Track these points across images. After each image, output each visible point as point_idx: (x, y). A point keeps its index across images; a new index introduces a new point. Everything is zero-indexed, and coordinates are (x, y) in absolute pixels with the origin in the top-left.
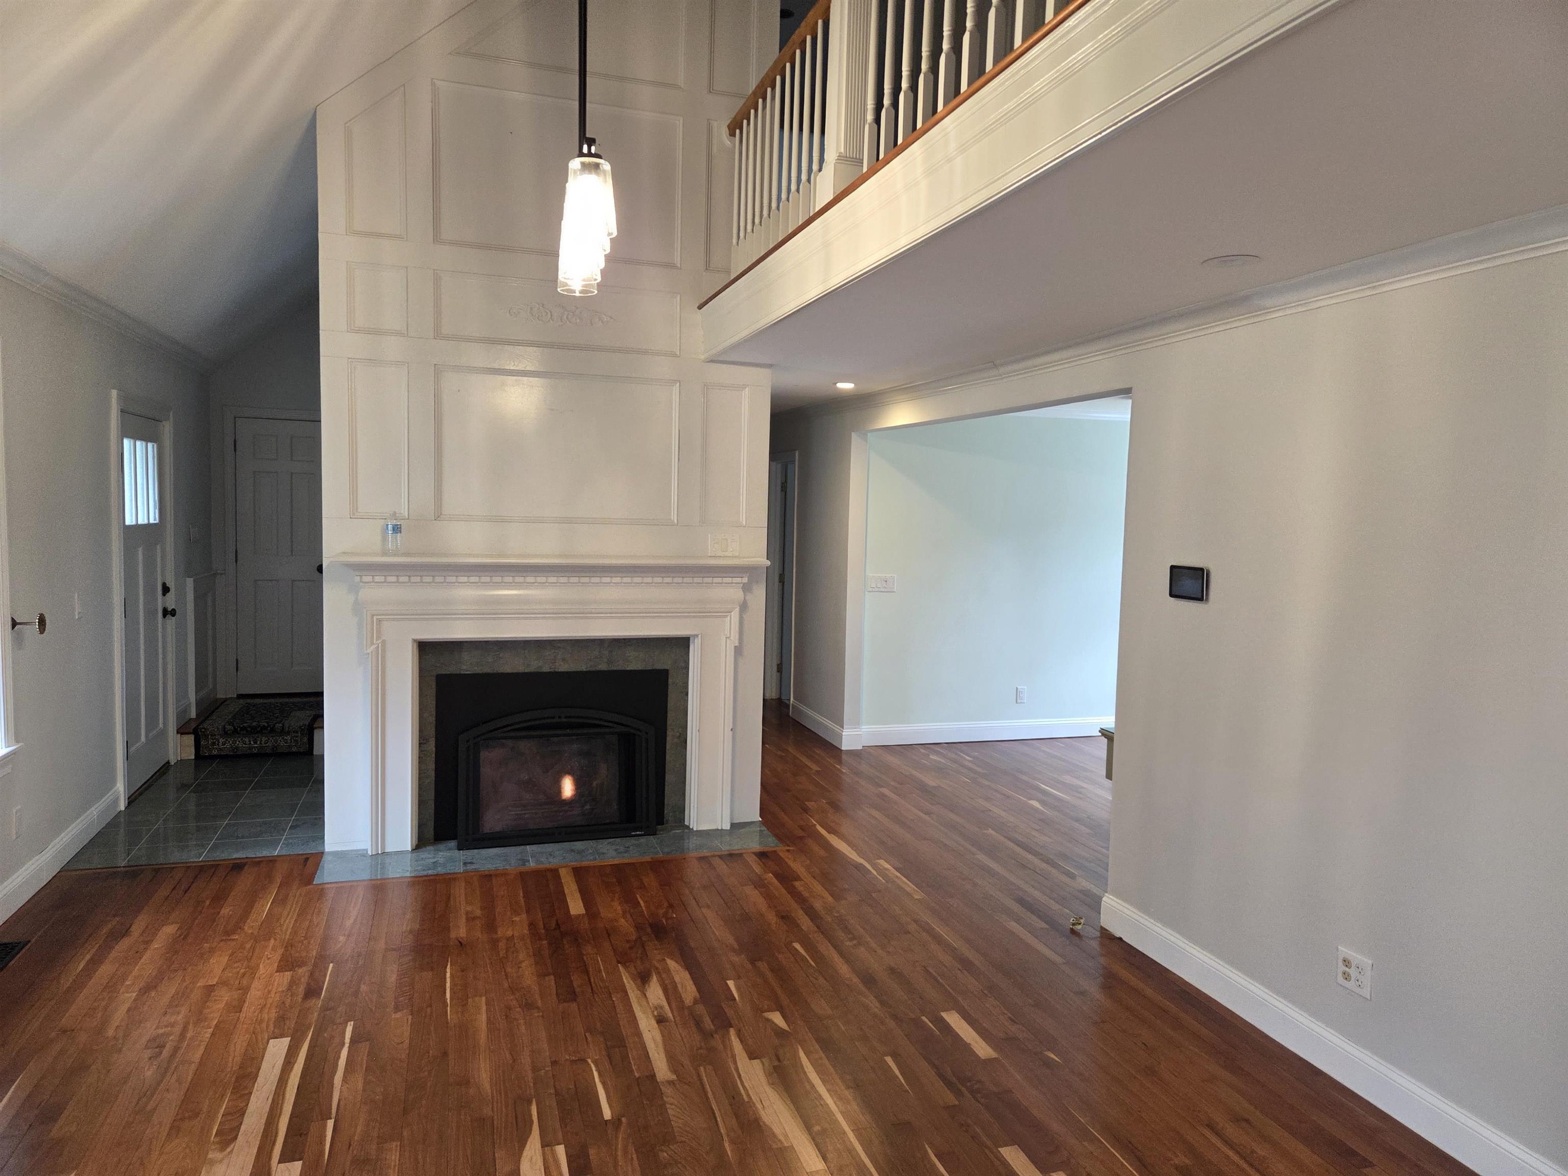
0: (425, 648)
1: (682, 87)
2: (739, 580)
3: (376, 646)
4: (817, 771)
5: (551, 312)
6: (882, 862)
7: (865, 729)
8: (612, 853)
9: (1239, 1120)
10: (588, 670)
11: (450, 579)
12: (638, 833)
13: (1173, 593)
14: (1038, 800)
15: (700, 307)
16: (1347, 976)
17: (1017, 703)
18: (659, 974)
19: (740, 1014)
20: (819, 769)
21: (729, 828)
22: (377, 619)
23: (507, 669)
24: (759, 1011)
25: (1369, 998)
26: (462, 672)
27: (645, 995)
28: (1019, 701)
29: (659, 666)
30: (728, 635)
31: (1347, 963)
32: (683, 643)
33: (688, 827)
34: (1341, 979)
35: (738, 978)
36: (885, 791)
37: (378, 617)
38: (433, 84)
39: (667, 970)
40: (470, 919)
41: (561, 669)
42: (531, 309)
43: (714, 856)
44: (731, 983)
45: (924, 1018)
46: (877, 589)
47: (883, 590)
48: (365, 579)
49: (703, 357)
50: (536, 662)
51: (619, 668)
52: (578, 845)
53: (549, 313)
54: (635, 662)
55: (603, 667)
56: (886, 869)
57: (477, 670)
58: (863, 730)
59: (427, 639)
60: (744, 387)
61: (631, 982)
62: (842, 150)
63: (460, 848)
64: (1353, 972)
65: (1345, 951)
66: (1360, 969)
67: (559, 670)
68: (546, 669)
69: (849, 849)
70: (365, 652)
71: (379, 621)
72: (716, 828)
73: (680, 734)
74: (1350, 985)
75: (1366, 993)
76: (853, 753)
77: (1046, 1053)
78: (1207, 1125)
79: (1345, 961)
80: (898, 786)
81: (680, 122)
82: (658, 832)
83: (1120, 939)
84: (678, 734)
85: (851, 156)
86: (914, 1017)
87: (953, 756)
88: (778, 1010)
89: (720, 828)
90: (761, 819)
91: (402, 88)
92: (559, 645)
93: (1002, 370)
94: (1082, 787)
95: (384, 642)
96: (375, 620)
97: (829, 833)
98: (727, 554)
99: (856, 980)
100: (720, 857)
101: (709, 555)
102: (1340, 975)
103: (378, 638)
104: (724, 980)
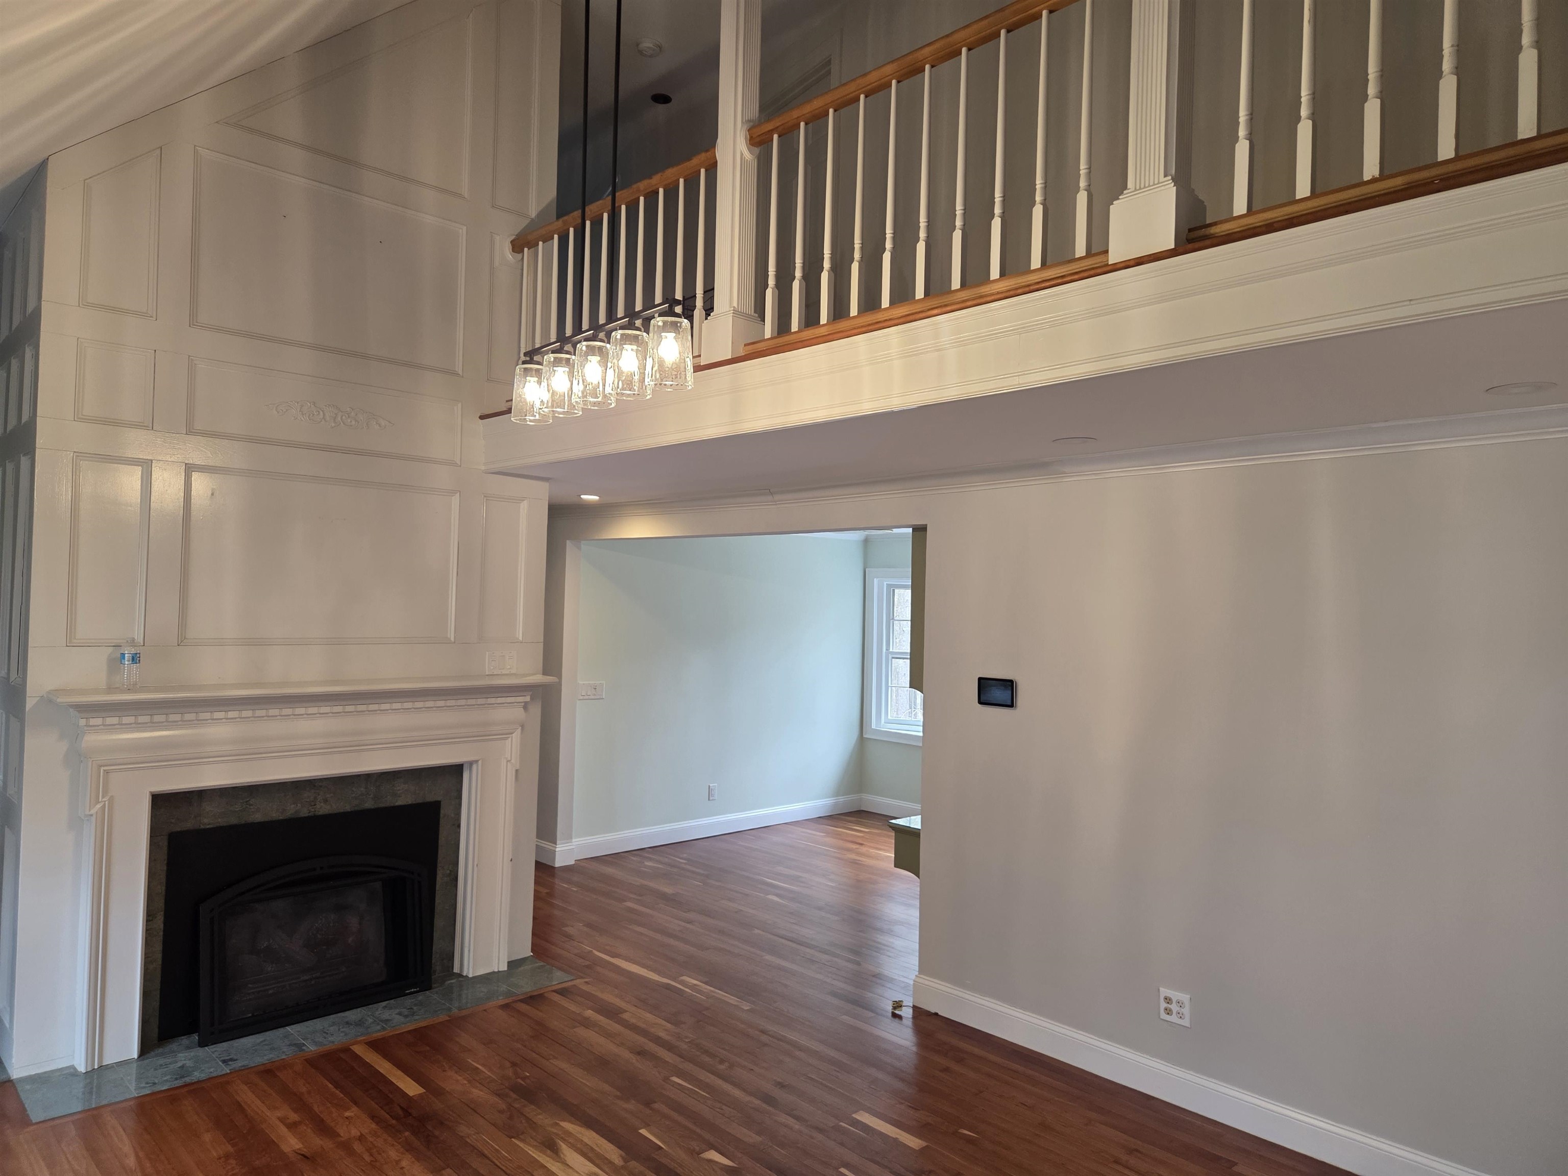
0: (160, 801)
1: (466, 197)
2: (521, 699)
3: (102, 803)
4: (547, 893)
5: (322, 411)
6: (684, 978)
7: (577, 842)
8: (398, 1019)
9: (1131, 1151)
10: (352, 810)
11: (203, 716)
12: (413, 990)
13: (981, 701)
14: (774, 895)
15: (482, 417)
16: (1168, 1012)
17: (709, 800)
18: (564, 1140)
19: (679, 1161)
20: (548, 891)
21: (506, 969)
22: (104, 770)
23: (258, 817)
24: (695, 1154)
25: (1190, 1027)
26: (202, 827)
27: (568, 1165)
28: (711, 798)
29: (430, 798)
30: (509, 759)
31: (1168, 1000)
32: (457, 771)
33: (460, 975)
34: (1164, 1016)
35: (647, 1125)
36: (629, 904)
37: (106, 768)
38: (196, 152)
39: (569, 1134)
40: (292, 1126)
41: (321, 812)
42: (302, 406)
43: (516, 1001)
44: (643, 1132)
45: (841, 1123)
46: (587, 697)
47: (593, 697)
48: (93, 722)
49: (483, 468)
50: (293, 806)
51: (388, 804)
52: (352, 1015)
53: (321, 413)
54: (404, 796)
55: (369, 804)
56: (695, 985)
57: (222, 822)
58: (574, 844)
59: (164, 791)
60: (522, 499)
61: (541, 1154)
62: (735, 305)
63: (202, 1044)
64: (1174, 1007)
65: (1165, 992)
66: (1180, 1003)
67: (320, 813)
68: (304, 813)
69: (646, 970)
70: (87, 813)
71: (106, 772)
72: (492, 971)
73: (450, 871)
74: (1173, 1018)
75: (1186, 1022)
76: (567, 869)
77: (959, 1131)
78: (1114, 1162)
79: (1166, 999)
80: (639, 898)
81: (463, 231)
82: (434, 986)
83: (936, 1014)
84: (448, 872)
85: (745, 312)
86: (833, 1125)
87: (666, 860)
88: (711, 1149)
89: (496, 970)
90: (532, 954)
91: (158, 151)
92: (320, 784)
93: (777, 497)
94: (800, 877)
95: (111, 800)
96: (102, 771)
97: (613, 957)
98: (504, 672)
99: (757, 1102)
100: (522, 1001)
101: (487, 674)
102: (1162, 1011)
103: (105, 793)
104: (635, 1130)
